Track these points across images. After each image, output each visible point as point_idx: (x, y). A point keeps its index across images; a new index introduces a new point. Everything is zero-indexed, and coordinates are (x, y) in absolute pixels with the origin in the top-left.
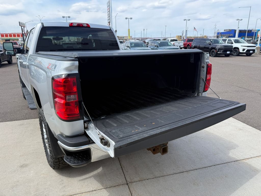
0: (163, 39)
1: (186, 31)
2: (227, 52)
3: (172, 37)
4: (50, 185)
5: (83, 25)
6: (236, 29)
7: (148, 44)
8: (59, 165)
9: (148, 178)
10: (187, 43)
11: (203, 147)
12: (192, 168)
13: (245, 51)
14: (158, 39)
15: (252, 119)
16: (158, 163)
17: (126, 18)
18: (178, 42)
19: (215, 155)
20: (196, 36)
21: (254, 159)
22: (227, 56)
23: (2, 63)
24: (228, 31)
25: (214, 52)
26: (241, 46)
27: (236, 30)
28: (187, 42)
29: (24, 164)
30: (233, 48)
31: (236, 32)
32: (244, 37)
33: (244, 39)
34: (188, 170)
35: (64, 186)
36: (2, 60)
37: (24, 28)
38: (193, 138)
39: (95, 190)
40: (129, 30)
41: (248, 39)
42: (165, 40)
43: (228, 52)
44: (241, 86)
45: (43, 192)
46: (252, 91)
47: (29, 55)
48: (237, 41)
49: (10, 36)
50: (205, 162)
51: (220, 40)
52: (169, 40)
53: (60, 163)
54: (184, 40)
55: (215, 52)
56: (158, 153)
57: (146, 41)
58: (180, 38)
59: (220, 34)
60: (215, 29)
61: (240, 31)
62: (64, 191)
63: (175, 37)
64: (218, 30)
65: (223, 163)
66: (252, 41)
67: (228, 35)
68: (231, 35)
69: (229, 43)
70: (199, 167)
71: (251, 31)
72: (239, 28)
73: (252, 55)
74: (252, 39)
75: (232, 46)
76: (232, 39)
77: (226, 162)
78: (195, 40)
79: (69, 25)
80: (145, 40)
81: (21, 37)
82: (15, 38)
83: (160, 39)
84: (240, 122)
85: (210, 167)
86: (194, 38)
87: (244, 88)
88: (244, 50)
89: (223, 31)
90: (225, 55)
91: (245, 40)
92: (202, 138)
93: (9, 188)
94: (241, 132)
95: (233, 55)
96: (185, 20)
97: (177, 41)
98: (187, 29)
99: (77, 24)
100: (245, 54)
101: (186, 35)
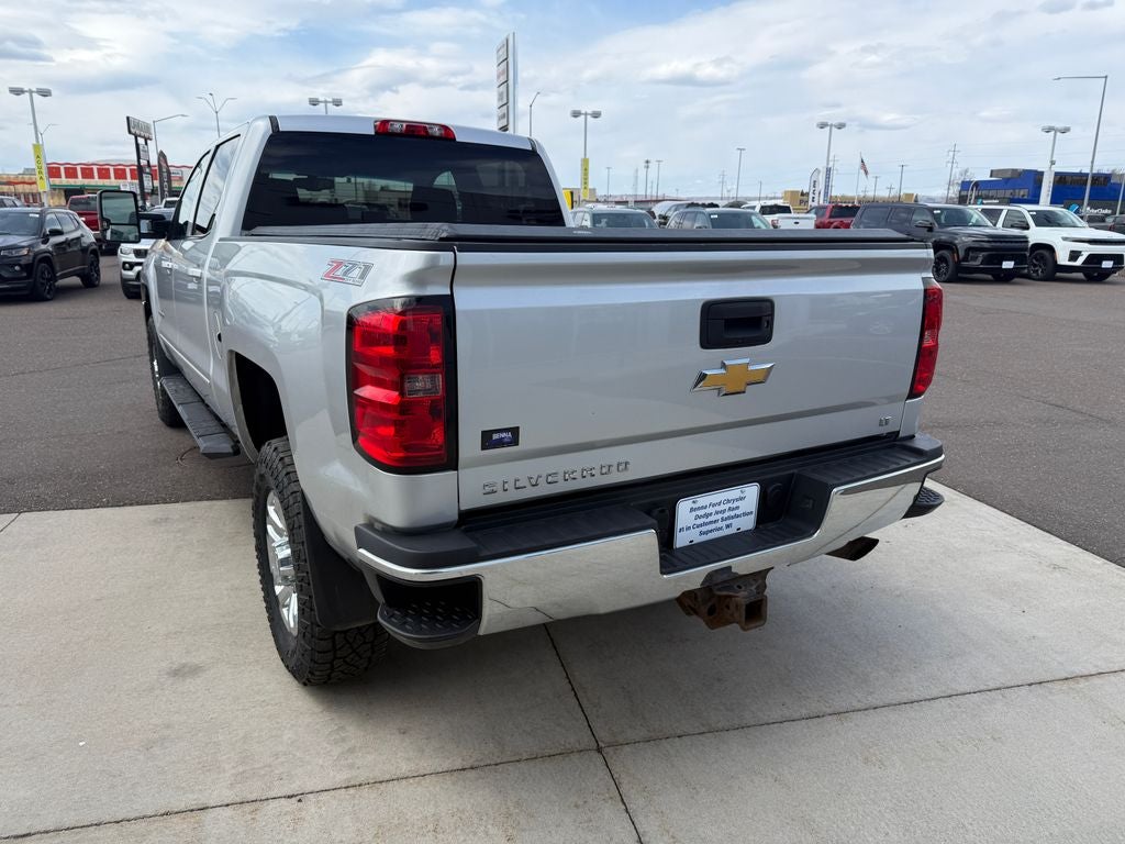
0: (726, 202)
1: (829, 171)
2: (1004, 263)
3: (766, 198)
4: (292, 743)
5: (430, 131)
6: (1040, 170)
7: (665, 224)
8: (332, 666)
9: (679, 732)
10: (832, 220)
11: (902, 629)
12: (859, 701)
13: (1079, 262)
14: (707, 202)
15: (1106, 530)
16: (719, 680)
17: (576, 114)
18: (792, 215)
19: (951, 658)
20: (870, 194)
21: (1112, 678)
22: (1005, 278)
23: (61, 282)
24: (1008, 175)
25: (946, 262)
26: (1065, 239)
27: (1042, 173)
28: (831, 217)
29: (184, 666)
30: (1030, 244)
31: (1041, 181)
32: (1079, 202)
33: (1077, 212)
34: (841, 710)
35: (349, 749)
36: (58, 269)
37: (146, 143)
38: (860, 592)
39: (472, 768)
40: (585, 162)
41: (1093, 211)
42: (738, 205)
43: (1008, 265)
44: (1060, 403)
45: (270, 766)
46: (1108, 422)
47: (216, 241)
48: (1045, 220)
49: (87, 173)
50: (910, 683)
51: (974, 211)
52: (754, 208)
53: (335, 658)
54: (819, 210)
55: (951, 263)
56: (729, 622)
57: (658, 210)
58: (801, 202)
59: (972, 190)
60: (950, 165)
61: (1061, 178)
62: (351, 766)
63: (777, 195)
64: (966, 171)
65: (982, 687)
66: (1110, 221)
67: (1008, 194)
68: (1022, 193)
69: (1012, 227)
70: (887, 702)
71: (1107, 177)
72: (1053, 163)
73: (1111, 278)
74: (1110, 212)
75: (1025, 237)
76: (1026, 209)
77: (998, 686)
78: (866, 208)
79: (375, 127)
80: (650, 205)
81: (132, 178)
82: (106, 182)
83: (715, 202)
84: (1054, 538)
85: (929, 700)
86: (859, 202)
87: (1074, 411)
88: (1074, 255)
89: (987, 177)
90: (993, 276)
91: (1082, 218)
92: (898, 596)
93: (136, 747)
94: (1059, 576)
95: (1028, 277)
96: (823, 126)
97: (790, 212)
98: (831, 165)
99: (404, 125)
100: (1080, 275)
101: (827, 187)
